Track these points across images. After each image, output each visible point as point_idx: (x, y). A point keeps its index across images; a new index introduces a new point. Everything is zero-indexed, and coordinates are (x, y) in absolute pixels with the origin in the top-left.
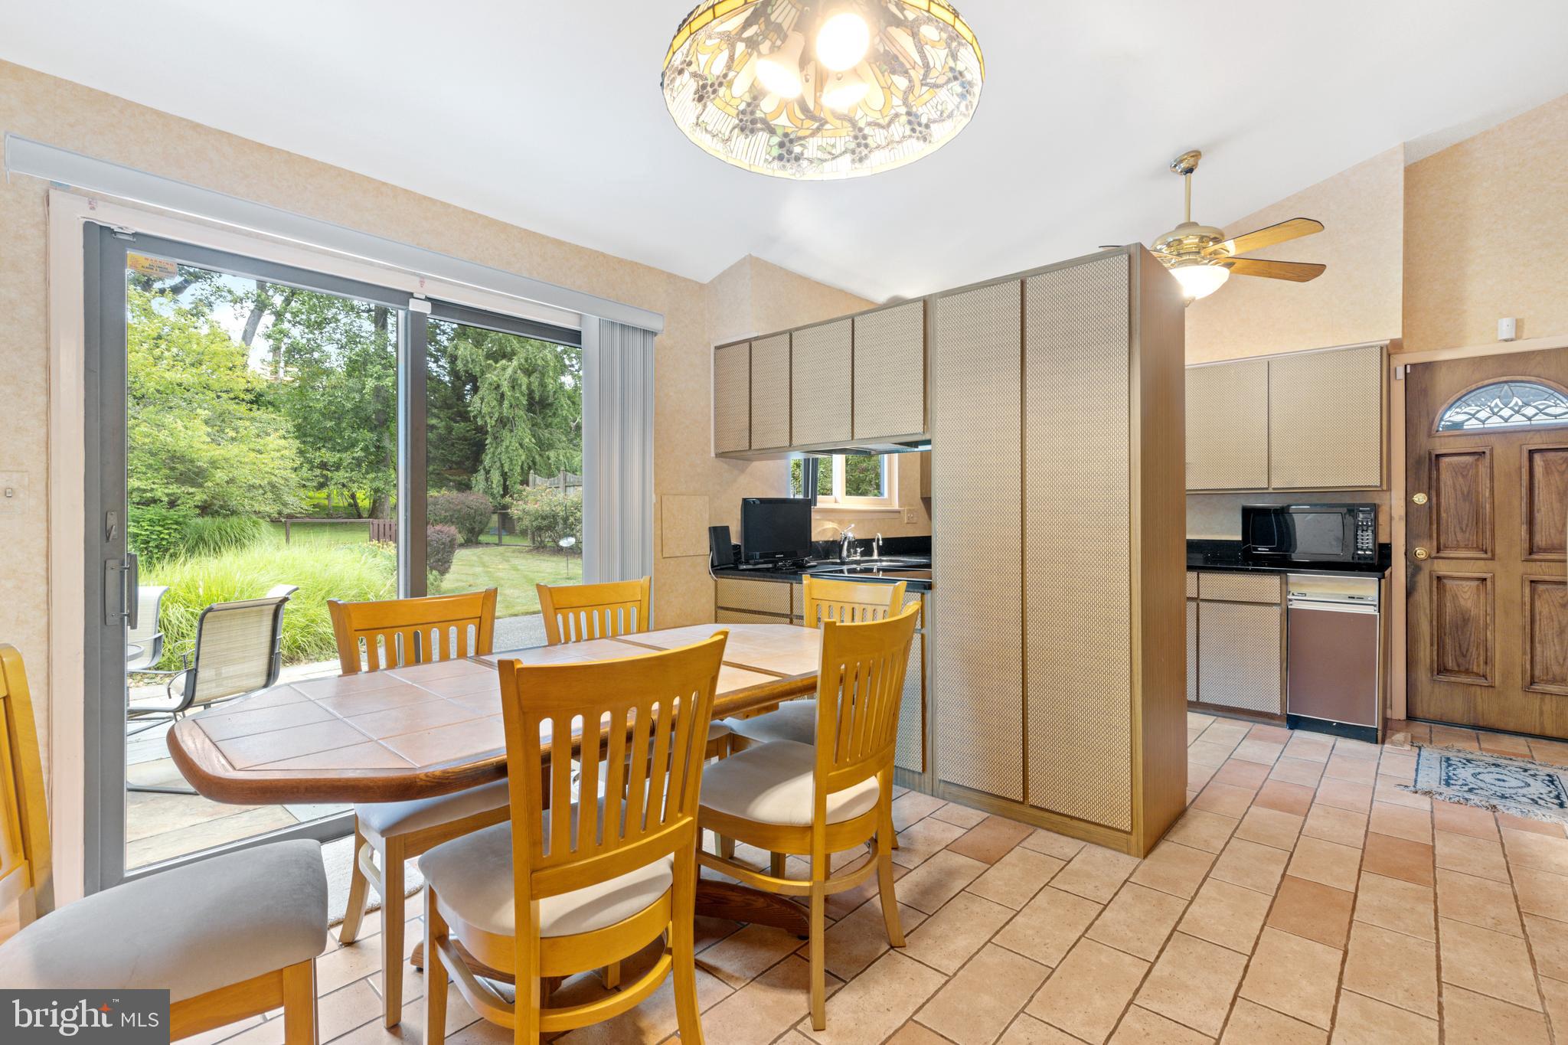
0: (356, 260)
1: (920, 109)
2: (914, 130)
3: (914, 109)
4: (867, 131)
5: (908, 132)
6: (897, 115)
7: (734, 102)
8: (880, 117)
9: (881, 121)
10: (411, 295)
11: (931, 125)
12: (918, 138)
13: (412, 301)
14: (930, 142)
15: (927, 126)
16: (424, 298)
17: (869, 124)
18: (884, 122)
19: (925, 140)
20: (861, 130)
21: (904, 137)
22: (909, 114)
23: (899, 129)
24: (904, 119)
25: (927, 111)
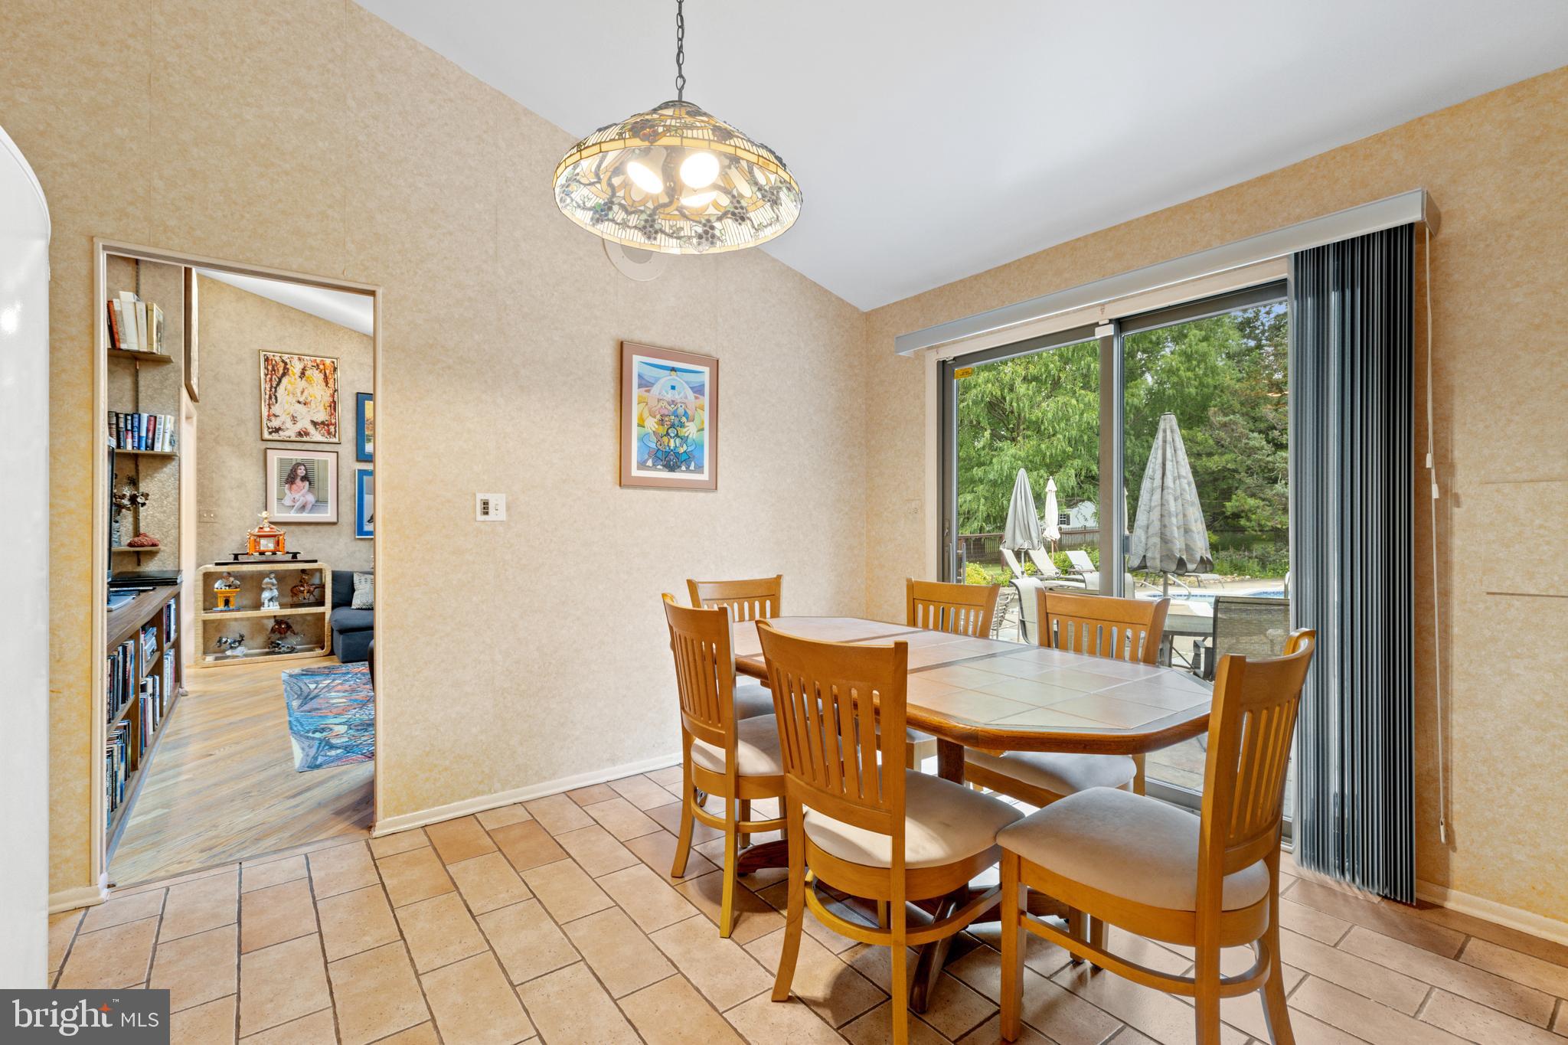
0: (1057, 316)
7: (755, 199)
10: (1097, 325)
13: (1097, 329)
16: (1107, 321)
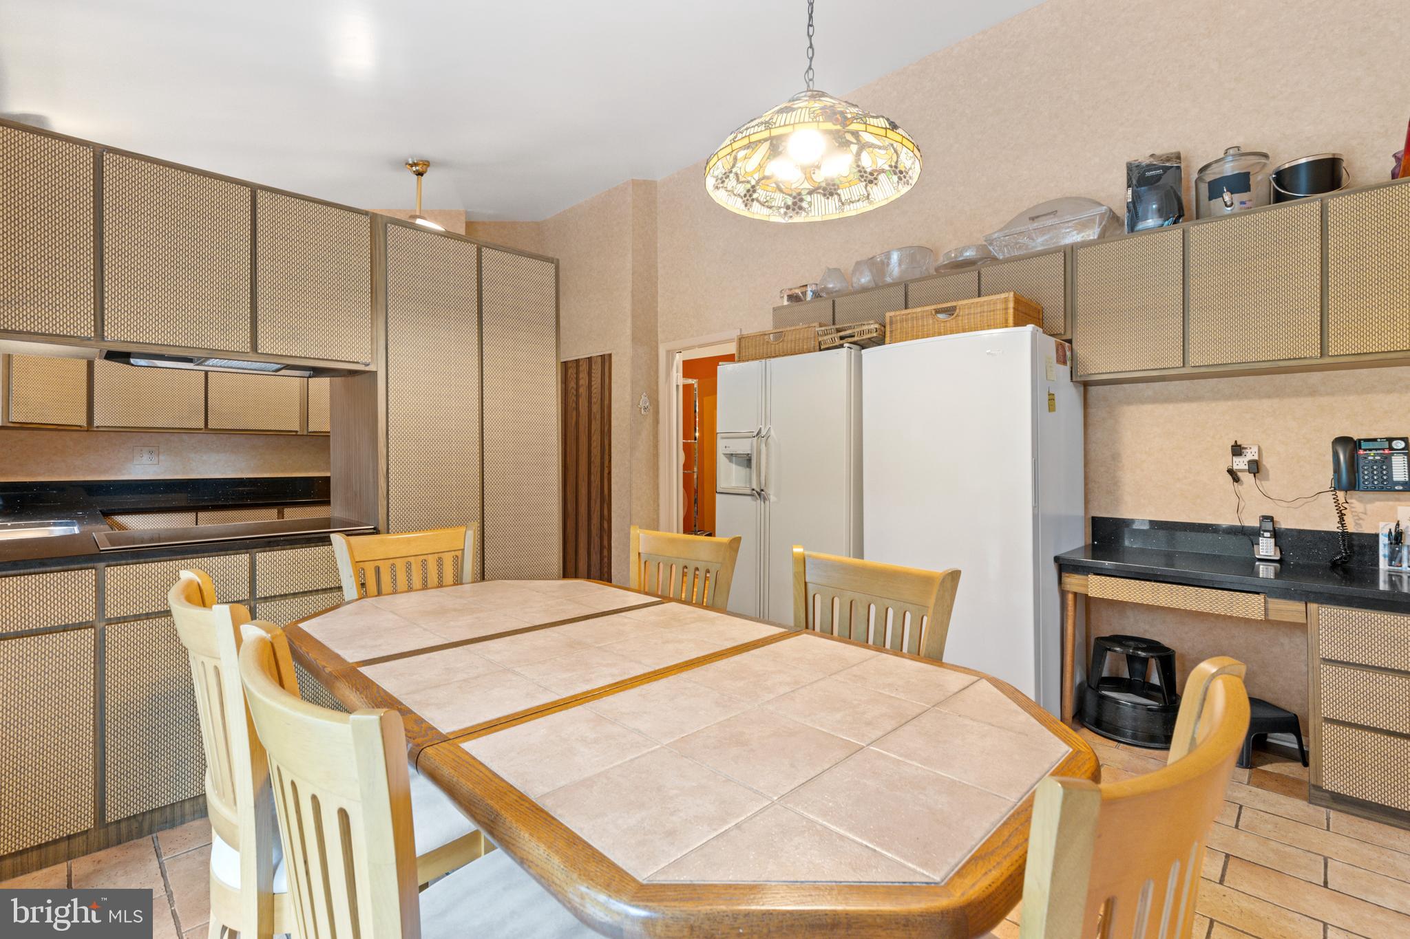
1: (760, 190)
2: (745, 196)
3: (758, 187)
4: (732, 175)
5: (742, 195)
6: (748, 182)
8: (743, 174)
9: (740, 177)
11: (755, 201)
12: (744, 201)
14: (749, 209)
15: (753, 200)
17: (736, 174)
18: (741, 179)
19: (746, 205)
20: (731, 172)
21: (739, 195)
22: (753, 187)
23: (741, 189)
24: (749, 186)
25: (761, 194)
